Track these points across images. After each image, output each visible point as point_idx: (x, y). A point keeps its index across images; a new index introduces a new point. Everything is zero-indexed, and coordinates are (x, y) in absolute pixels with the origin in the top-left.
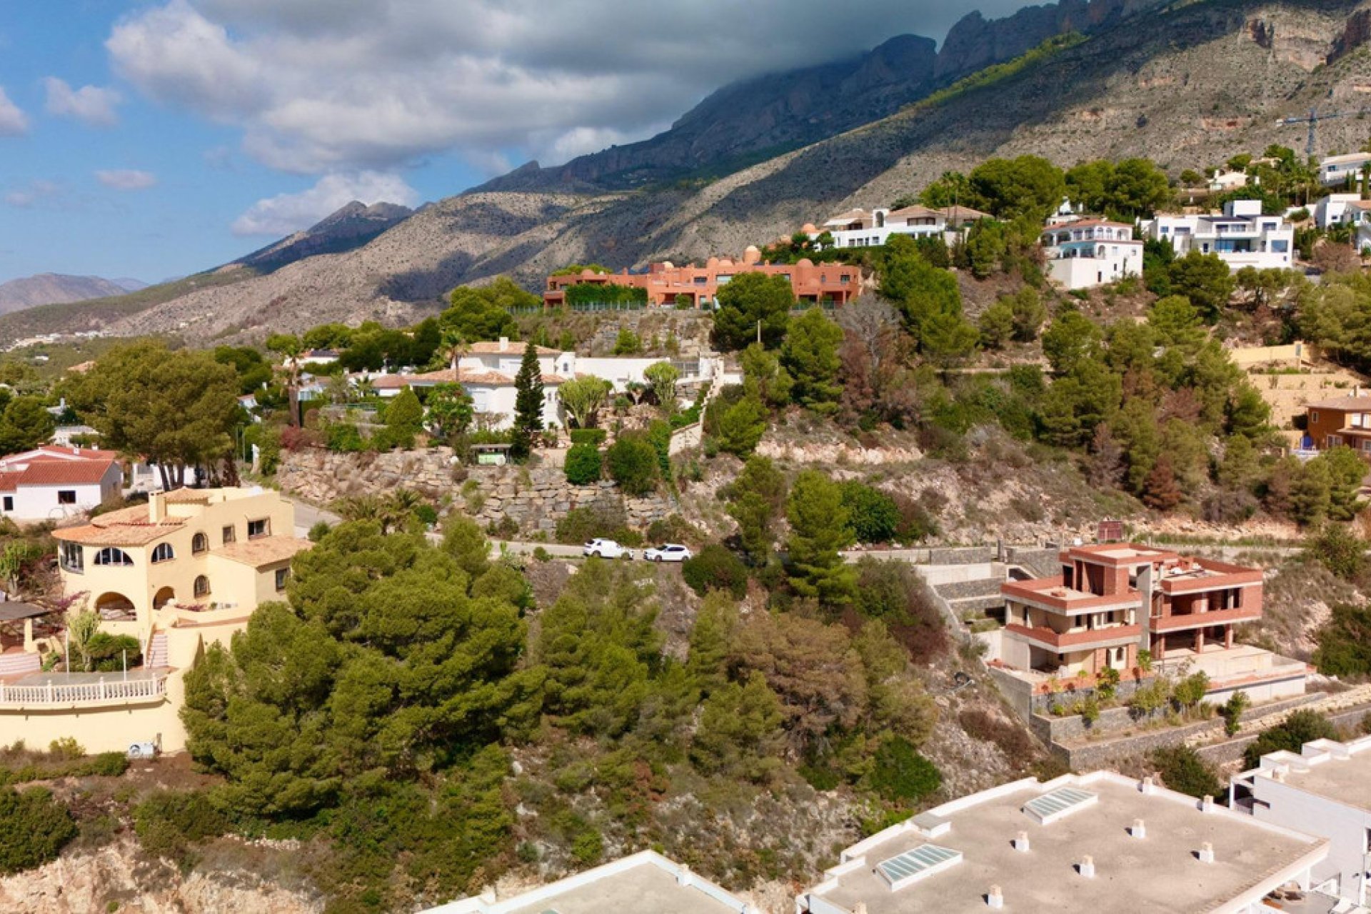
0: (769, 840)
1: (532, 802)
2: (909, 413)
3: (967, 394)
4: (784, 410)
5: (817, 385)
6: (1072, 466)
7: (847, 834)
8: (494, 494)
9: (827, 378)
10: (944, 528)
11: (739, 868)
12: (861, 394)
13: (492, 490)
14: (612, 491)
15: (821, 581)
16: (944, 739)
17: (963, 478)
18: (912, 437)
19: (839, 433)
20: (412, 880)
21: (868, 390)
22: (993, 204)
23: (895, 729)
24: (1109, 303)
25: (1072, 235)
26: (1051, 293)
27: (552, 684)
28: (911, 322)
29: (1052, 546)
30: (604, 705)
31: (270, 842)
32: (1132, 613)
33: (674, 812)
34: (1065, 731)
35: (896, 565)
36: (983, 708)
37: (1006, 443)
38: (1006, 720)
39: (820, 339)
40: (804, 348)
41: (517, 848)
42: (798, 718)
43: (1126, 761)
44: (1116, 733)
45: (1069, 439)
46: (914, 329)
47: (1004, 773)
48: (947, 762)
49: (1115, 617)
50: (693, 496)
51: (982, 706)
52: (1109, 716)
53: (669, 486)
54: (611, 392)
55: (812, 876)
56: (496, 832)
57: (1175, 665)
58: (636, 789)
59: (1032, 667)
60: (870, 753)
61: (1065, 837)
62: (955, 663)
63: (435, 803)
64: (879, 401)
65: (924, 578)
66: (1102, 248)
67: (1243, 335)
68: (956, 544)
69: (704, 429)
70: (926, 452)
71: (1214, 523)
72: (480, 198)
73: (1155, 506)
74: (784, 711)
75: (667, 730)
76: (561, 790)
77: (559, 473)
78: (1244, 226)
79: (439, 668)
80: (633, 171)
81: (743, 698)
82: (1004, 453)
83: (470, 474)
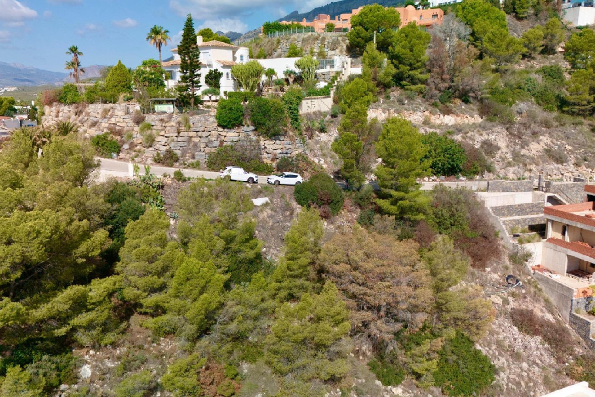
2: (474, 92)
3: (513, 82)
4: (389, 90)
5: (411, 73)
6: (586, 128)
8: (162, 133)
9: (419, 68)
10: (497, 167)
12: (442, 79)
13: (161, 130)
14: (251, 134)
15: (400, 202)
16: (498, 333)
17: (511, 134)
18: (475, 108)
19: (426, 105)
21: (446, 76)
23: (457, 327)
26: (565, 27)
28: (476, 39)
29: (579, 180)
35: (461, 191)
36: (530, 307)
37: (541, 114)
38: (549, 317)
39: (415, 41)
40: (404, 47)
42: (367, 325)
45: (583, 111)
46: (478, 43)
47: (551, 366)
48: (500, 354)
50: (317, 142)
51: (529, 305)
53: (297, 133)
59: (567, 272)
60: (434, 352)
62: (507, 268)
64: (454, 84)
65: (483, 202)
68: (505, 178)
69: (334, 101)
70: (484, 118)
77: (212, 119)
82: (539, 119)
83: (146, 118)
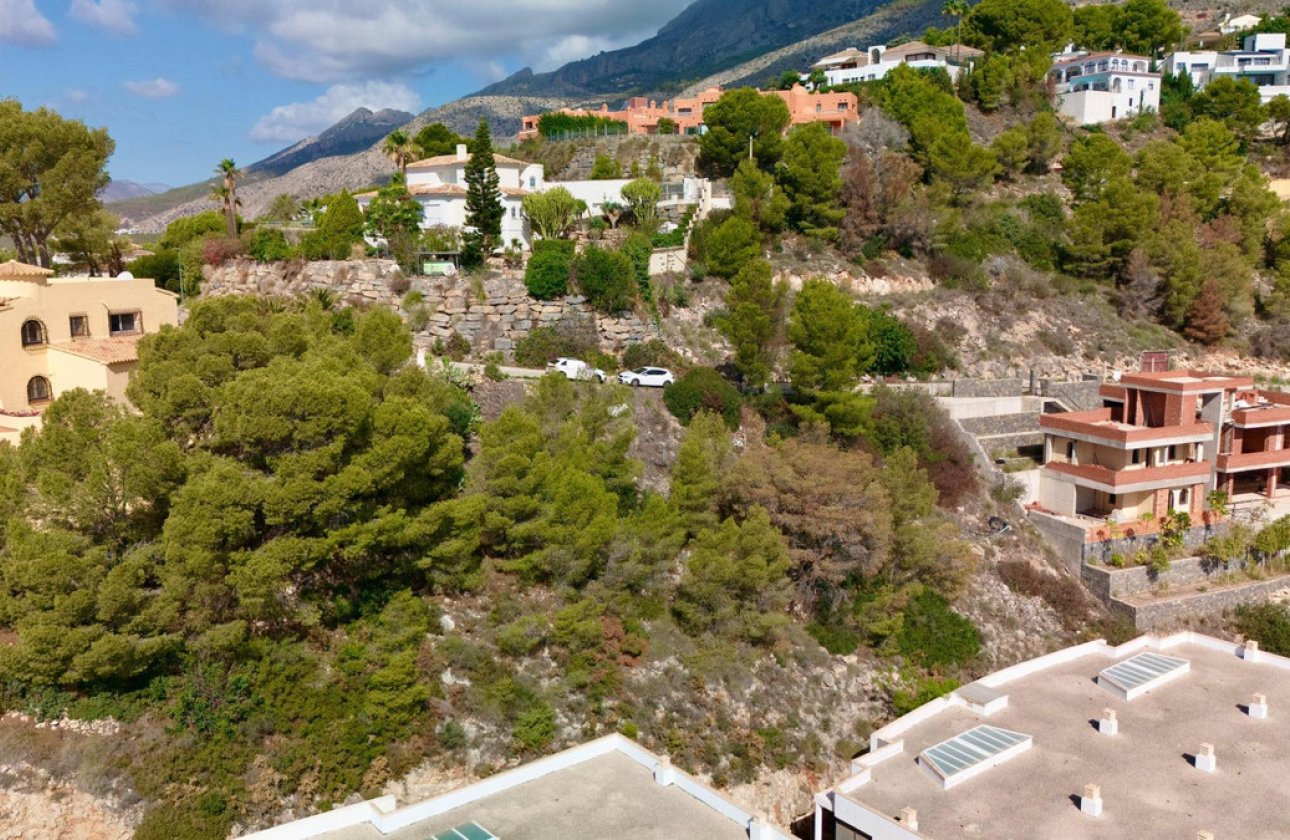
0: (774, 717)
1: (462, 667)
2: (919, 239)
3: (982, 222)
4: (779, 236)
5: (815, 207)
6: (1100, 299)
7: (872, 709)
8: (441, 308)
9: (827, 199)
10: (963, 360)
11: (737, 754)
12: (866, 218)
13: (439, 303)
14: (581, 308)
15: (830, 407)
16: (981, 594)
17: (982, 307)
18: (922, 266)
19: (842, 261)
20: (277, 777)
21: (872, 213)
22: (995, 43)
23: (923, 581)
24: (1125, 138)
25: (1083, 69)
26: (1062, 127)
27: (494, 518)
28: (918, 148)
29: (1092, 378)
30: (562, 543)
31: (74, 724)
32: (1201, 448)
33: (651, 680)
34: (1127, 584)
35: (914, 396)
36: (1026, 558)
37: (1029, 276)
38: (1052, 572)
39: (820, 154)
40: (803, 164)
41: (438, 729)
42: (807, 566)
43: (1202, 621)
44: (1187, 587)
45: (1095, 270)
46: (920, 155)
47: (1057, 634)
48: (986, 621)
49: (1178, 453)
50: (676, 322)
51: (1023, 555)
52: (1178, 568)
53: (649, 306)
54: (585, 215)
55: (831, 763)
56: (410, 708)
57: (1248, 510)
58: (603, 651)
59: (1079, 511)
60: (897, 610)
61: (1159, 715)
62: (988, 507)
63: (328, 669)
64: (886, 226)
65: (948, 411)
66: (1117, 80)
67: (1274, 170)
68: (978, 377)
69: (690, 255)
70: (938, 282)
71: (1264, 360)
72: (477, 102)
73: (1197, 340)
74: (791, 556)
75: (645, 577)
76: (504, 652)
77: (518, 285)
78: (1268, 59)
79: (322, 486)
80: (620, 75)
81: (741, 538)
82: (1026, 283)
83: (413, 284)
